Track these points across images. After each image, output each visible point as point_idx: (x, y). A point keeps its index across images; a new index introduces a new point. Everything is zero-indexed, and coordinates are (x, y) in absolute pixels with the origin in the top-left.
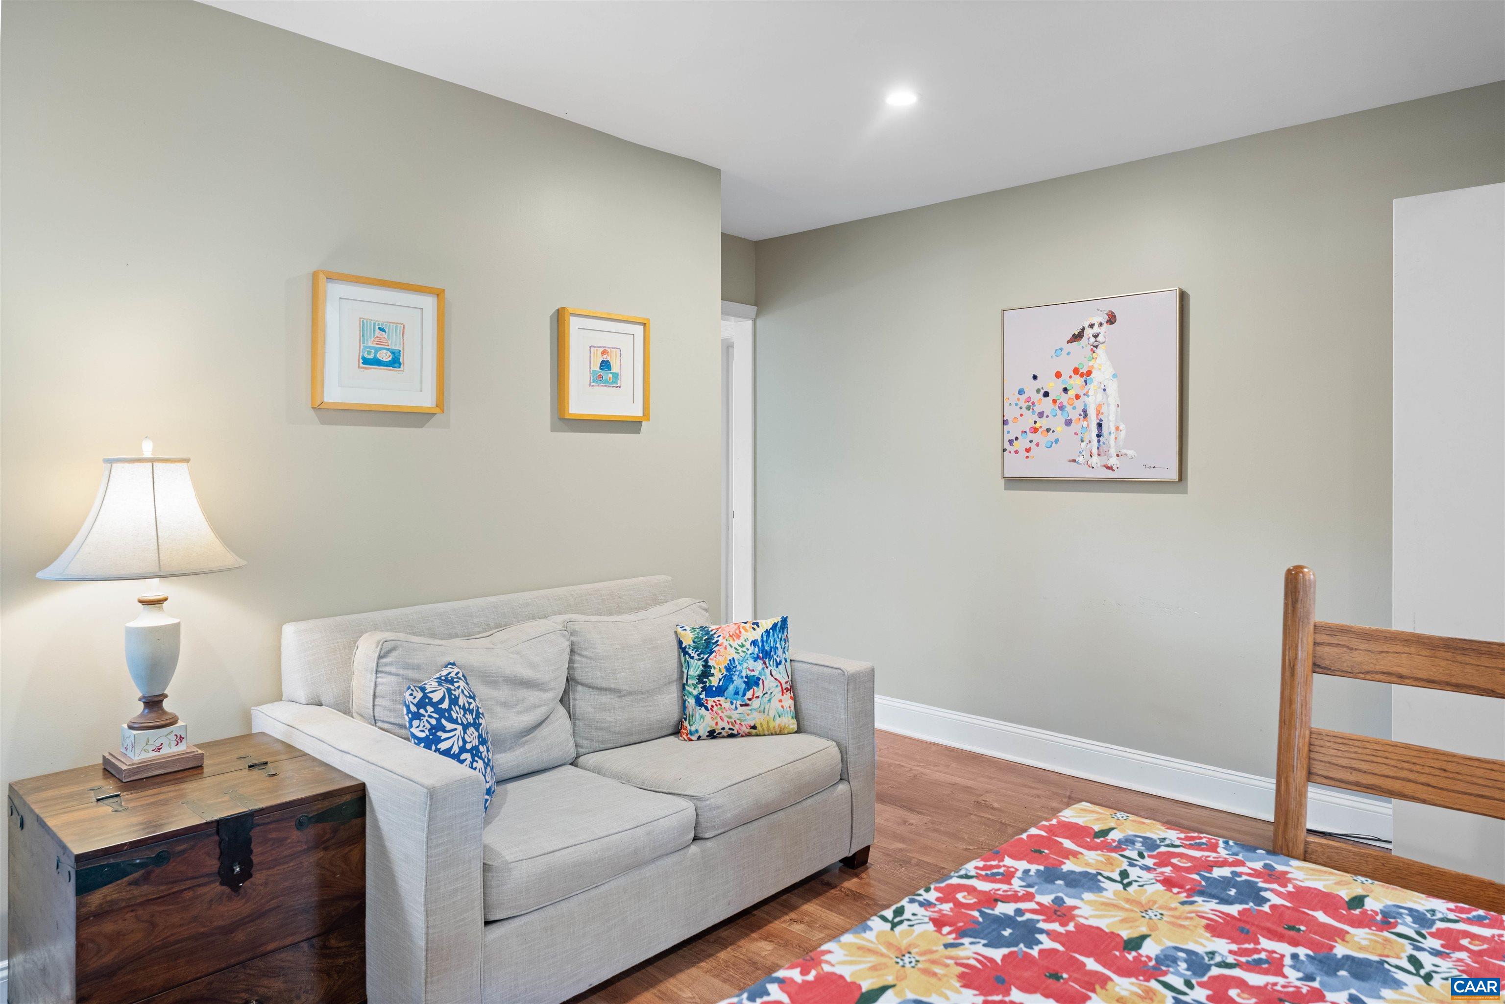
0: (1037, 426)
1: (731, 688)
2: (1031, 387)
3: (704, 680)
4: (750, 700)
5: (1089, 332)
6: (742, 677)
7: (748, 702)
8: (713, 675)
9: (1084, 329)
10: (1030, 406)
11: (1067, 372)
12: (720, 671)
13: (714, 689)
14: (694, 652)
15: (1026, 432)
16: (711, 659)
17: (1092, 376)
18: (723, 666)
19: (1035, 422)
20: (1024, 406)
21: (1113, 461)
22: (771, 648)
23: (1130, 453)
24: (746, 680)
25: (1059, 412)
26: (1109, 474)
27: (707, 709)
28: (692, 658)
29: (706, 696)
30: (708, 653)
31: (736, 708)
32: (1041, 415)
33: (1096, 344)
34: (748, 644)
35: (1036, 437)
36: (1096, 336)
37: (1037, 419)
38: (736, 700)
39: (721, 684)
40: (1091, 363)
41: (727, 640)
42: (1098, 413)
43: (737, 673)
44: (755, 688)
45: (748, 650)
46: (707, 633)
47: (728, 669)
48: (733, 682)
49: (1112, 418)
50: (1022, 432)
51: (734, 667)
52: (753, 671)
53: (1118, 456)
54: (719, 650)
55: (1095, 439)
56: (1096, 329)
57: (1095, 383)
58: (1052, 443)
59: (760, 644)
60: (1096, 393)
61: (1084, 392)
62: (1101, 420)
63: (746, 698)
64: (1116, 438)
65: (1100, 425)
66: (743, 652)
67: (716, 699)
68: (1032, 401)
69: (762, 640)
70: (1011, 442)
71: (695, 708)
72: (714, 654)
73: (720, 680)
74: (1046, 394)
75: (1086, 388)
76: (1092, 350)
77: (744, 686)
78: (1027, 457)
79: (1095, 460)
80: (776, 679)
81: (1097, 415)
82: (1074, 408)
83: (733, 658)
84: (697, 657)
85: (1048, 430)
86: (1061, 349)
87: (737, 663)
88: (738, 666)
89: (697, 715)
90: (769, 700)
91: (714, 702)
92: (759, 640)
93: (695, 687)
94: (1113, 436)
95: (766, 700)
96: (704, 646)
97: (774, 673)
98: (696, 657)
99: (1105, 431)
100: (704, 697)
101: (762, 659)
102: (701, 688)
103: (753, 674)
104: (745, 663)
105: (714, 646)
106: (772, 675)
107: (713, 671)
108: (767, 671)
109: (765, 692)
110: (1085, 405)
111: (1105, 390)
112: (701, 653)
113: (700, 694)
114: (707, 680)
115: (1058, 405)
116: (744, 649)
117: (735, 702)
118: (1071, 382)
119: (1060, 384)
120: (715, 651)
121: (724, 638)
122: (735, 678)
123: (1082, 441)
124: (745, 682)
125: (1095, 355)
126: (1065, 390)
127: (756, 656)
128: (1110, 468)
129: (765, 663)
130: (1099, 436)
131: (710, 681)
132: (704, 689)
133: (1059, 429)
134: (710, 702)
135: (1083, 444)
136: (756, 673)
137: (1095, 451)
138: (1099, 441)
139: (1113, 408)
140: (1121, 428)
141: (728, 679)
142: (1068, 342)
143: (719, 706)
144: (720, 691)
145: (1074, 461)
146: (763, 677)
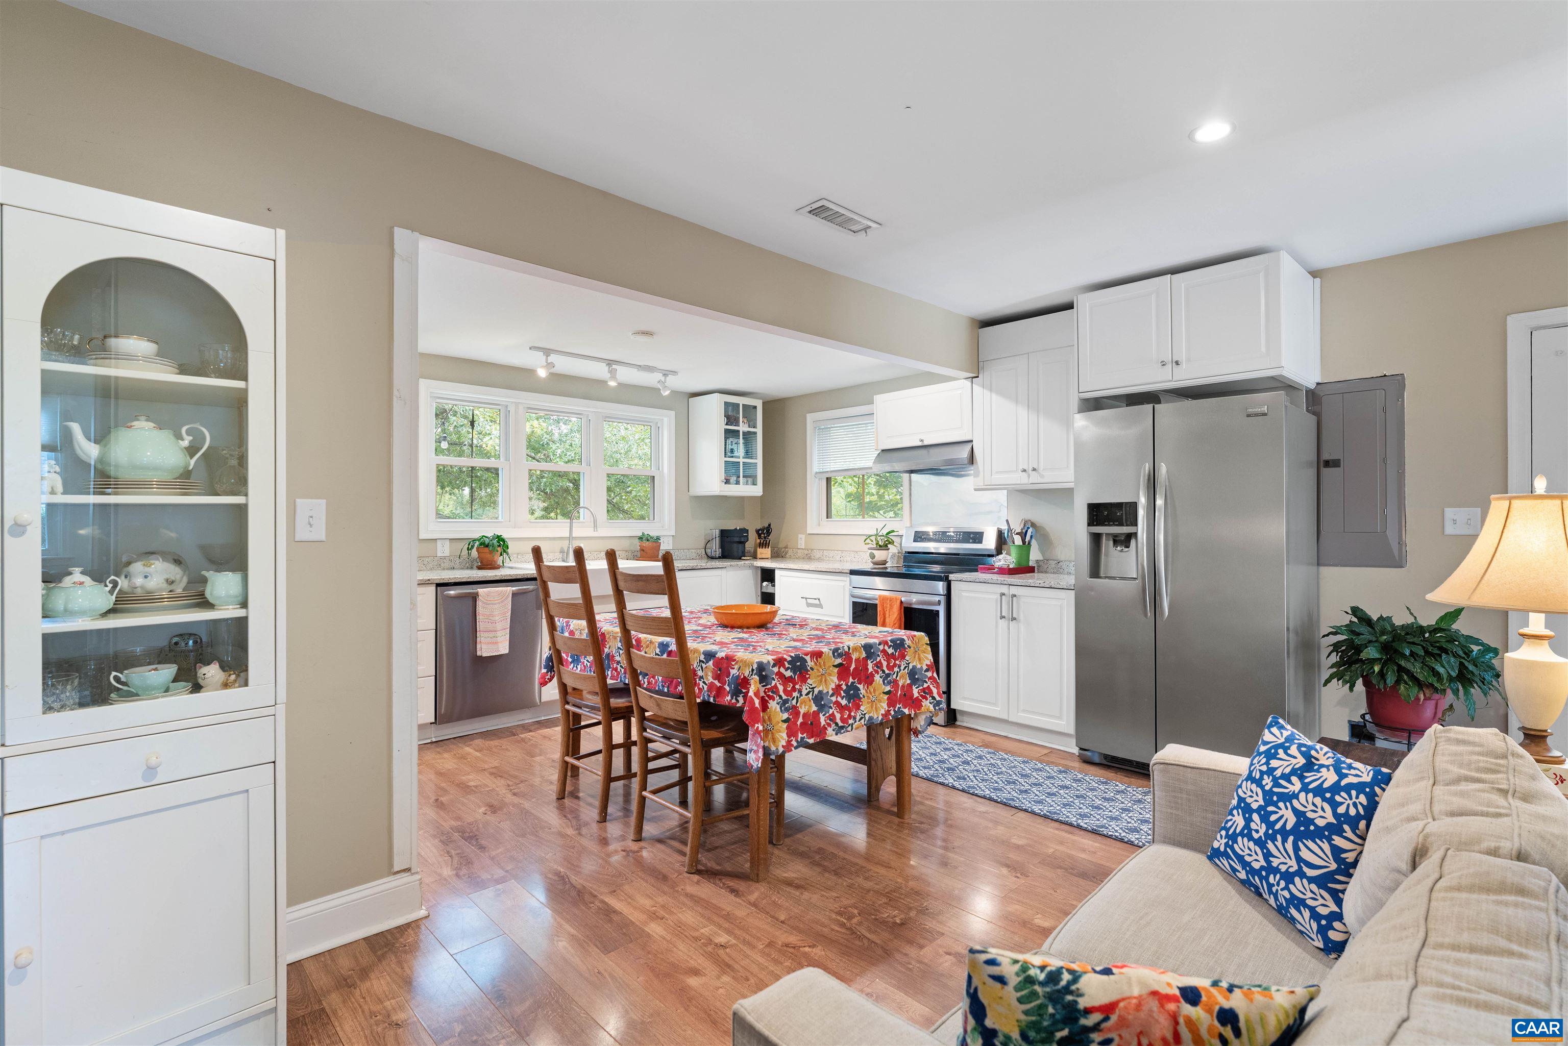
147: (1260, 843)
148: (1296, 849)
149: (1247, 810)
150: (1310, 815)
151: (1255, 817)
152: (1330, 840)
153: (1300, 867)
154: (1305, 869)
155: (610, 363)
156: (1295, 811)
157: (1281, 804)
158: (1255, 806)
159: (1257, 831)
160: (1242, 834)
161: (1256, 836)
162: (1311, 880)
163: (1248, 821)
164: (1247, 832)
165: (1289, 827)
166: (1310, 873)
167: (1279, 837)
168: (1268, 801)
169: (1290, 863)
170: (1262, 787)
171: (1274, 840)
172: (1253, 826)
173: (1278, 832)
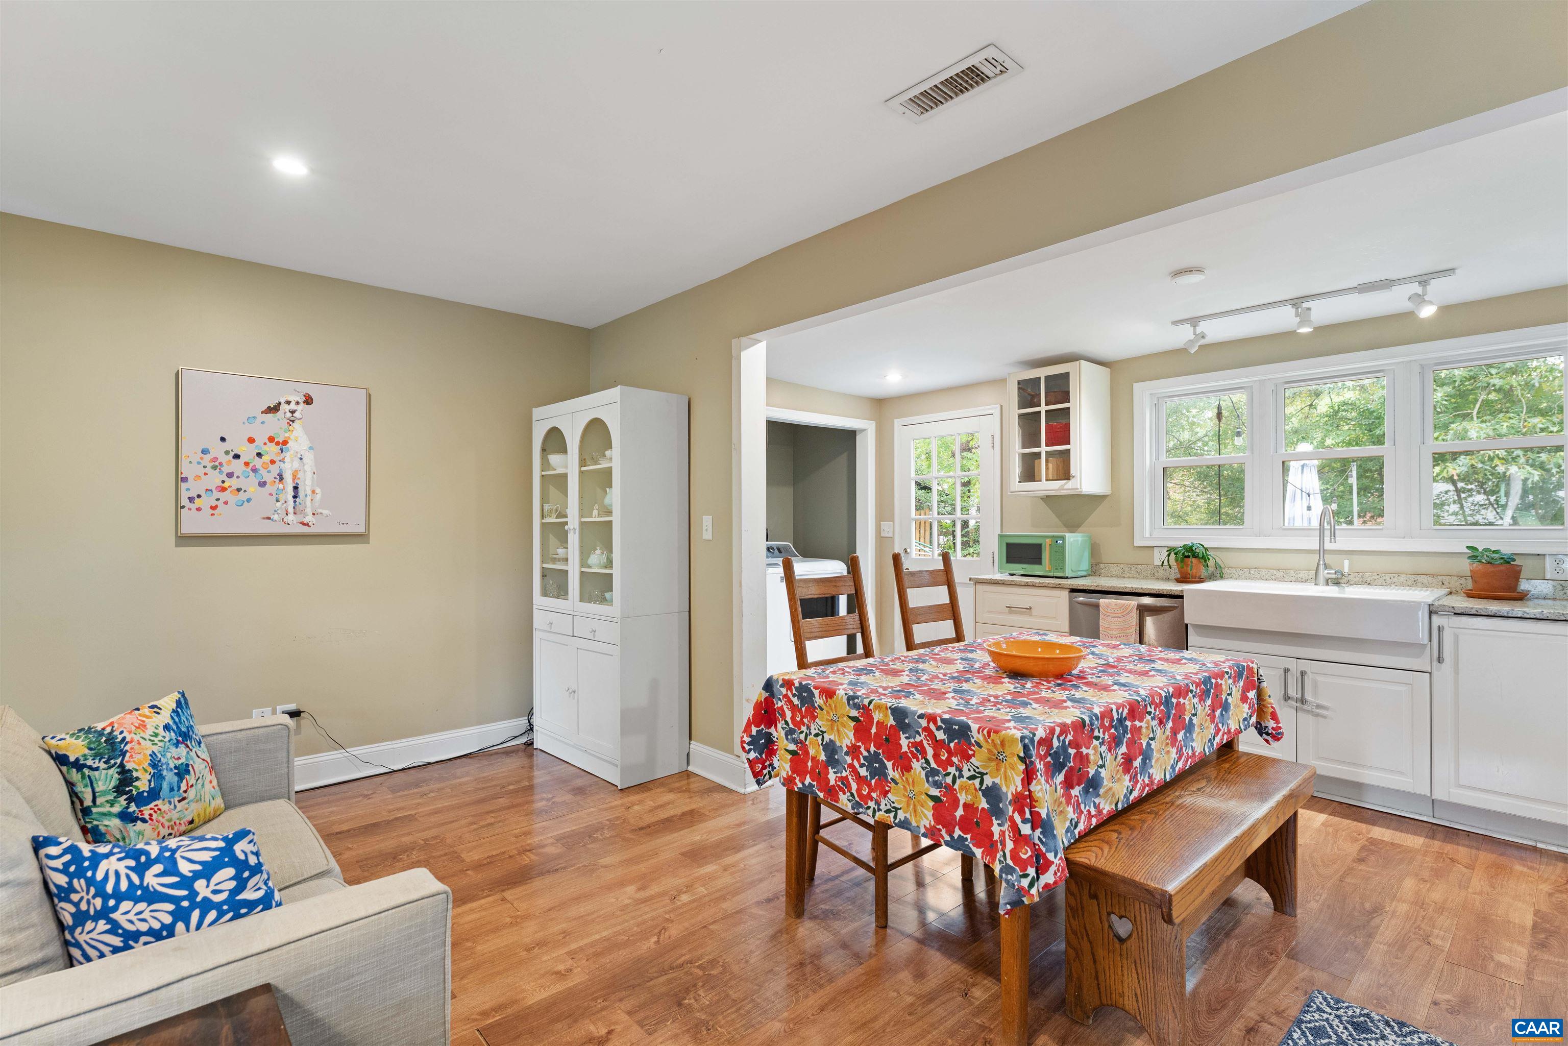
0: (226, 485)
1: (165, 786)
2: (218, 450)
3: (127, 789)
4: (185, 792)
5: (284, 407)
6: (171, 770)
7: (185, 795)
8: (137, 779)
9: (280, 404)
10: (217, 466)
11: (261, 439)
12: (146, 771)
13: (145, 794)
14: (97, 761)
15: (211, 490)
16: (127, 762)
17: (288, 445)
18: (147, 764)
19: (223, 482)
20: (209, 465)
21: (309, 519)
22: (188, 727)
23: (325, 512)
24: (176, 771)
25: (252, 474)
26: (305, 530)
27: (144, 821)
28: (97, 769)
29: (137, 807)
30: (120, 756)
31: (175, 806)
32: (230, 475)
33: (292, 419)
34: (161, 731)
35: (224, 496)
36: (293, 412)
37: (226, 479)
38: (173, 797)
39: (152, 785)
40: (287, 435)
41: (135, 734)
42: (295, 477)
43: (165, 767)
44: (187, 777)
45: (164, 737)
46: (101, 733)
47: (154, 765)
48: (164, 778)
49: (308, 482)
50: (207, 490)
51: (160, 761)
52: (179, 758)
53: (314, 514)
54: (132, 748)
55: (291, 500)
56: (293, 406)
57: (292, 452)
58: (244, 502)
59: (175, 727)
60: (292, 461)
61: (281, 458)
62: (297, 484)
63: (181, 791)
64: (312, 500)
65: (296, 488)
66: (161, 741)
67: (152, 805)
68: (219, 461)
69: (175, 722)
70: (191, 499)
71: (125, 828)
72: (128, 755)
73: (150, 781)
74: (237, 457)
75: (282, 456)
76: (288, 423)
77: (176, 779)
78: (212, 515)
79: (291, 518)
80: (203, 760)
81: (294, 480)
82: (269, 472)
83: (153, 752)
84: (105, 766)
85: (239, 490)
86: (255, 418)
87: (159, 756)
88: (162, 759)
89: (132, 834)
90: (203, 785)
91: (151, 809)
92: (171, 723)
93: (112, 803)
94: (309, 498)
95: (199, 786)
96: (108, 749)
97: (199, 753)
98: (102, 765)
99: (301, 493)
100: (136, 809)
101: (183, 743)
102: (125, 800)
103: (180, 762)
104: (167, 754)
105: (122, 746)
106: (199, 757)
107: (135, 774)
108: (193, 754)
109: (197, 778)
110: (281, 470)
111: (301, 459)
112: (109, 759)
113: (127, 808)
114: (131, 788)
115: (250, 468)
116: (160, 738)
117: (172, 800)
118: (266, 448)
119: (253, 449)
120: (127, 751)
121: (130, 732)
122: (165, 773)
123: (278, 501)
124: (176, 774)
125: (291, 428)
126: (259, 455)
127: (175, 741)
128: (307, 525)
129: (187, 746)
130: (295, 497)
131: (137, 788)
132: (130, 800)
133: (251, 489)
134: (147, 811)
135: (278, 504)
136: (183, 760)
137: (291, 510)
138: (295, 502)
139: (309, 475)
140: (317, 491)
141: (158, 776)
142: (262, 412)
143: (159, 812)
144: (154, 794)
145: (269, 518)
146: (191, 762)
155: (1296, 302)
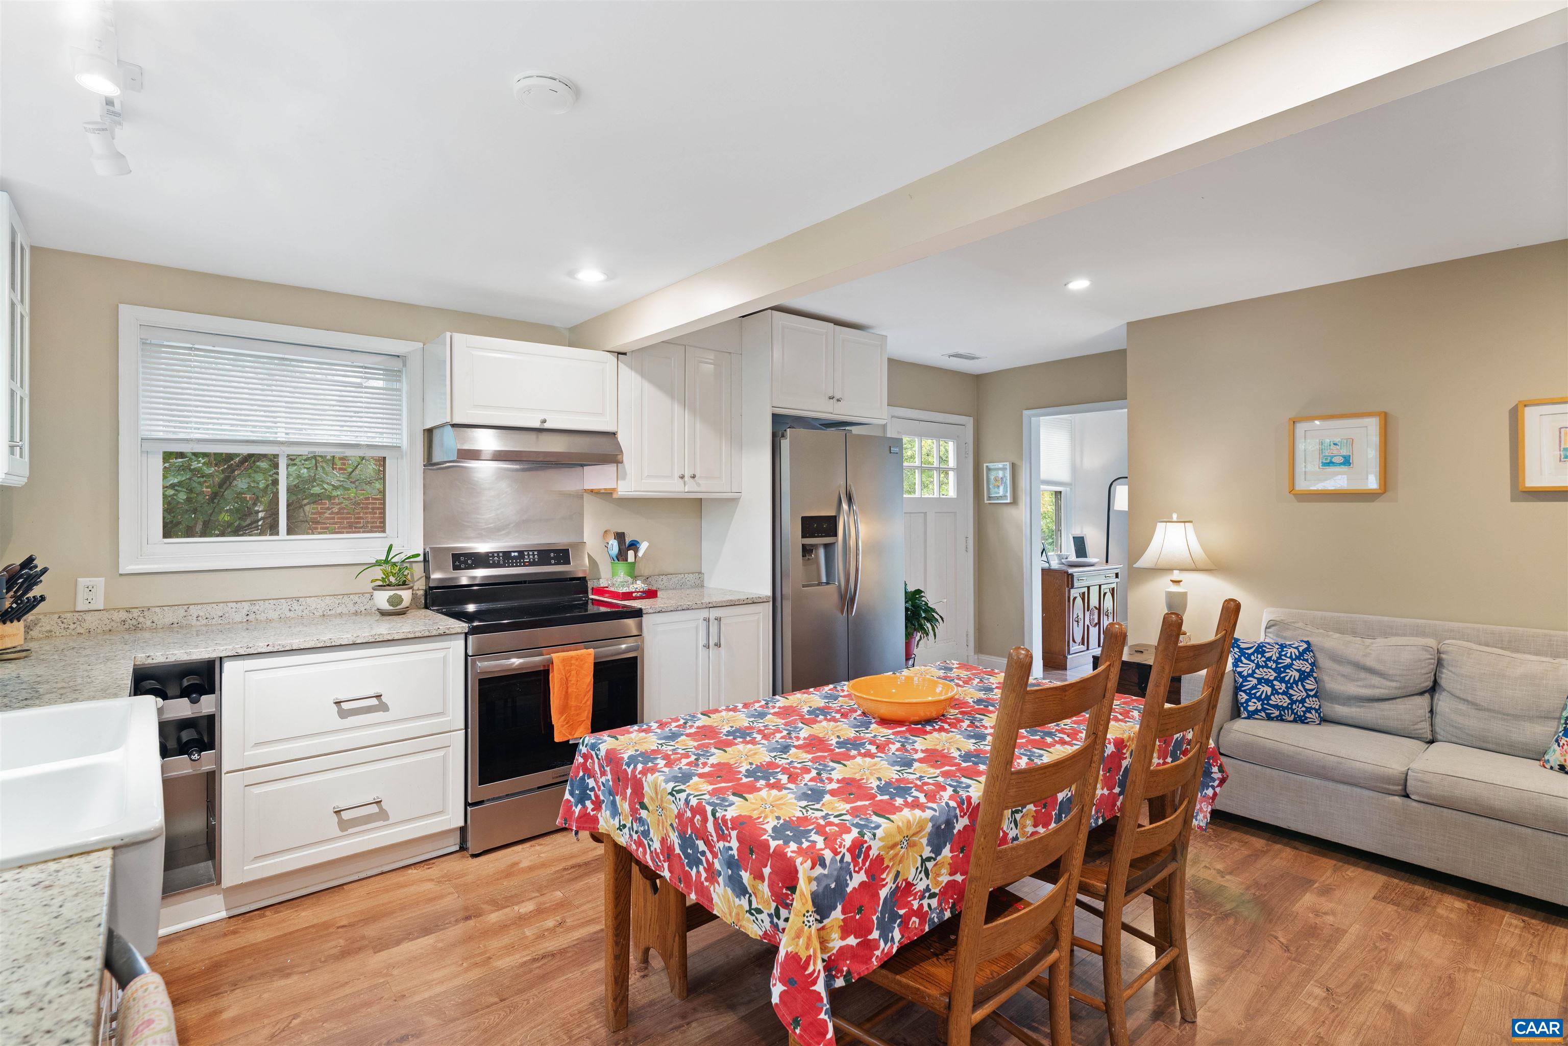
147: (1284, 693)
148: (1304, 686)
149: (1268, 682)
150: (1303, 669)
151: (1275, 683)
152: (1312, 675)
153: (1307, 693)
154: (1310, 693)
156: (1296, 670)
157: (1287, 671)
158: (1272, 678)
159: (1281, 689)
160: (1272, 694)
161: (1281, 691)
162: (1312, 697)
163: (1273, 687)
164: (1275, 692)
165: (1297, 679)
166: (1312, 693)
167: (1294, 685)
168: (1279, 673)
169: (1302, 694)
170: (1271, 668)
171: (1292, 688)
172: (1277, 687)
173: (1293, 683)
